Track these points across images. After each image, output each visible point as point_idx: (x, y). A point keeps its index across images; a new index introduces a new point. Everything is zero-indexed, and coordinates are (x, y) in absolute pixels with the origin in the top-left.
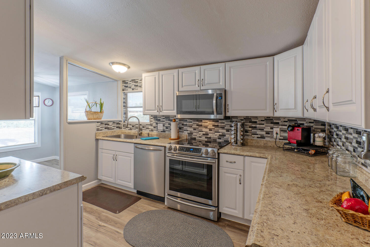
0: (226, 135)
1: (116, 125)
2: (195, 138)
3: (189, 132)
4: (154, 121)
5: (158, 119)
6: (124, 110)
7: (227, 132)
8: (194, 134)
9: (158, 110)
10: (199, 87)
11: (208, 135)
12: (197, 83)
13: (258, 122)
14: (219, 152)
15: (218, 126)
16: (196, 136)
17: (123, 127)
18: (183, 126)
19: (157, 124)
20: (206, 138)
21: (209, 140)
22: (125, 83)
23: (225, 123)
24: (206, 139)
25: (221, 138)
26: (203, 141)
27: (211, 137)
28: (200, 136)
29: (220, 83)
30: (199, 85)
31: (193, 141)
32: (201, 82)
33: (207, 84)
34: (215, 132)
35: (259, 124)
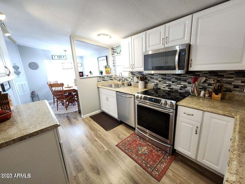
0: (188, 87)
1: (109, 78)
2: (160, 88)
3: (155, 83)
4: (131, 75)
5: (134, 73)
6: (114, 68)
7: (188, 85)
8: (159, 85)
9: (132, 68)
10: (163, 45)
11: (171, 86)
12: (162, 41)
13: (225, 76)
14: (177, 104)
15: (180, 79)
16: (161, 86)
17: (114, 79)
18: (151, 79)
19: (133, 77)
20: (169, 88)
21: (172, 90)
22: (113, 50)
23: (188, 77)
24: (169, 90)
25: (183, 89)
26: (167, 90)
27: (174, 88)
28: (164, 87)
29: (184, 38)
30: (163, 43)
31: (159, 90)
32: (166, 39)
33: (171, 41)
34: (177, 84)
35: (227, 78)
